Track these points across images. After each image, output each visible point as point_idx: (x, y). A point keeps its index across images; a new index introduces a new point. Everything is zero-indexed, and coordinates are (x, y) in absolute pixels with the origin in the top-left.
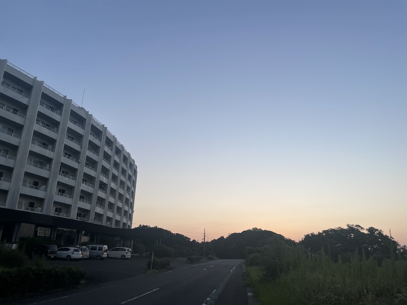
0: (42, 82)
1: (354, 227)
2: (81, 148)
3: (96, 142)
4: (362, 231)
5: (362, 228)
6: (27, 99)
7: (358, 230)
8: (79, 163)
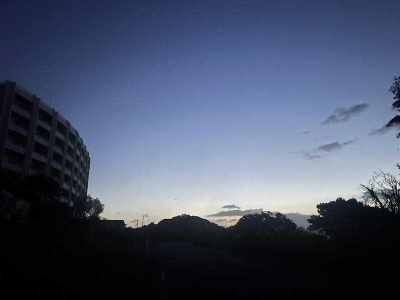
0: (39, 99)
1: (266, 213)
2: (64, 153)
3: (72, 146)
4: (271, 216)
5: (272, 214)
6: (30, 115)
7: (269, 215)
8: (62, 165)
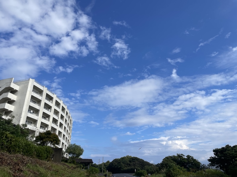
1: (180, 155)
2: (58, 118)
4: (184, 157)
7: (182, 156)
8: (57, 126)
